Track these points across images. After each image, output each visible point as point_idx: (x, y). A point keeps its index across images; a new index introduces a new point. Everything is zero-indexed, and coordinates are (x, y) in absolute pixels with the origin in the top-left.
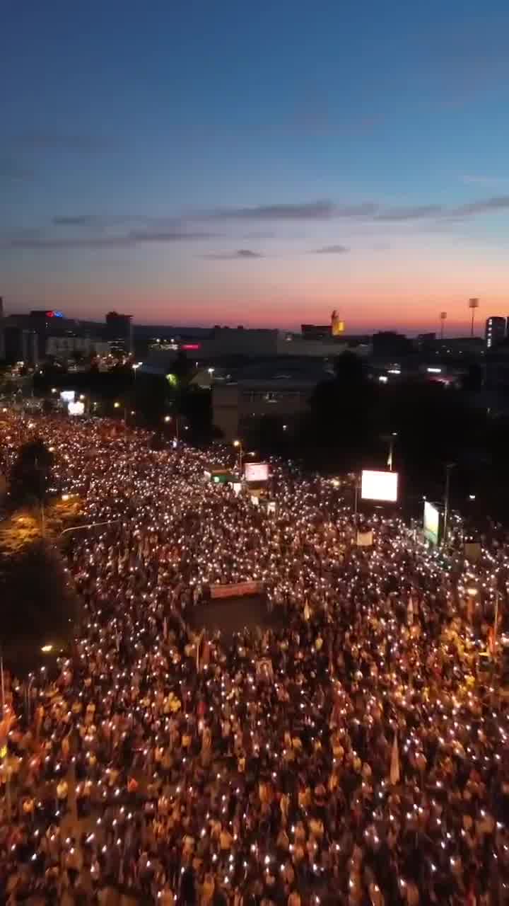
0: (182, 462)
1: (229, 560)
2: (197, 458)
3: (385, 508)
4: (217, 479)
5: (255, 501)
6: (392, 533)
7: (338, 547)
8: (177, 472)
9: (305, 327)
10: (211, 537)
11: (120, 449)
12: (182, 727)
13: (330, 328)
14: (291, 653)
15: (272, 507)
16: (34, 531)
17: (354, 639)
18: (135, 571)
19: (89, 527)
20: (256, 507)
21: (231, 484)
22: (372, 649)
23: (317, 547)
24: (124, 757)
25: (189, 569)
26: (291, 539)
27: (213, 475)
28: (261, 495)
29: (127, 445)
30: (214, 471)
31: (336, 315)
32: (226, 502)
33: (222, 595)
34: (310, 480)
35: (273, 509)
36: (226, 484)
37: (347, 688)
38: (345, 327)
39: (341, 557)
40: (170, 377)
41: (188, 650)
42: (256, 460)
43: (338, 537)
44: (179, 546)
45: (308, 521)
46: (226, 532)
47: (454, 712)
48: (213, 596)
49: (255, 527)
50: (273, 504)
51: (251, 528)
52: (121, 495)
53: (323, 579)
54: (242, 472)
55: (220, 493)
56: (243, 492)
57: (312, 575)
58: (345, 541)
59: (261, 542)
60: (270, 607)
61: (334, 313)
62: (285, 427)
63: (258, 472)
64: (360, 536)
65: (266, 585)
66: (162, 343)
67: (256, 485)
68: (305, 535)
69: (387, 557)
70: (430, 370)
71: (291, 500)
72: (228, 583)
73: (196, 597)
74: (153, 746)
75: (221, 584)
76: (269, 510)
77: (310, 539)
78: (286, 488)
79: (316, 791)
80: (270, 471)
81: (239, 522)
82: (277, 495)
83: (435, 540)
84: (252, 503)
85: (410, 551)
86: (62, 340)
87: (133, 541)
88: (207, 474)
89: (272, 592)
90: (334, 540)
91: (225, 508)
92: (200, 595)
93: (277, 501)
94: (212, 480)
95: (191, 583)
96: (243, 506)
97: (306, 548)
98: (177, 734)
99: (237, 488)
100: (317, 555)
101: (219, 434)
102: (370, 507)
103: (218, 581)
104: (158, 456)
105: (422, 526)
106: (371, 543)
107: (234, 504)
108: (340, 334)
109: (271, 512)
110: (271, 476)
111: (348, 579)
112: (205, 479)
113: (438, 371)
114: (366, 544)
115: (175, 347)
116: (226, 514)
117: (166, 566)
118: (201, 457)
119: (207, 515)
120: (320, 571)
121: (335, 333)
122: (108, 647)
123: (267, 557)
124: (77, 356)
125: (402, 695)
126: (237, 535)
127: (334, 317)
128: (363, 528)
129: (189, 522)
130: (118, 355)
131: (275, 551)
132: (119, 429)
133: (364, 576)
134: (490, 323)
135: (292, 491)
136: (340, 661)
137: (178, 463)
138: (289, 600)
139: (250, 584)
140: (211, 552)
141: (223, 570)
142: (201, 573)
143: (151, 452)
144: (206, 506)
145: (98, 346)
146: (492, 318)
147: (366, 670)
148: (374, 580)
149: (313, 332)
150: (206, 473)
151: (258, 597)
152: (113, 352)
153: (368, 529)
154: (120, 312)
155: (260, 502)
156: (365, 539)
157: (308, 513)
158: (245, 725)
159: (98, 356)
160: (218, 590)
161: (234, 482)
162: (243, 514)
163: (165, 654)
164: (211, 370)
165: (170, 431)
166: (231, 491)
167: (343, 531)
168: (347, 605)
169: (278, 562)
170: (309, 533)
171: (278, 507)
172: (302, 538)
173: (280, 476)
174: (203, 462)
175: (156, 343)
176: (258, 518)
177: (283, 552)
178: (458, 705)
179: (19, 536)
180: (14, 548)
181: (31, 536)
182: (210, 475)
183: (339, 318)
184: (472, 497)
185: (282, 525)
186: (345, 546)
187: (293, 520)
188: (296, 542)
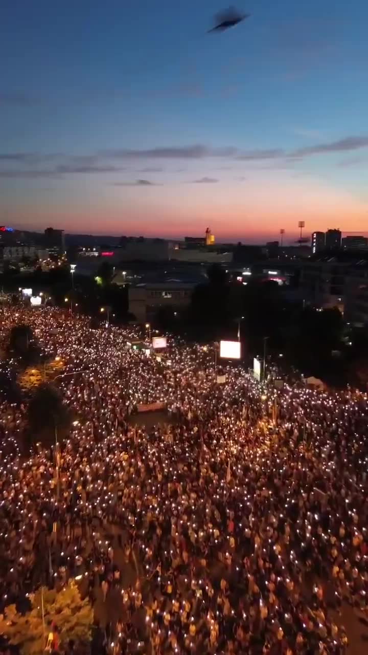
0: (112, 336)
1: (146, 392)
2: (121, 334)
3: (234, 363)
4: (135, 347)
5: (159, 359)
6: (237, 376)
7: (206, 384)
8: (109, 343)
9: (187, 239)
10: (135, 380)
12: (130, 465)
13: (205, 239)
14: (181, 434)
16: (39, 377)
17: (213, 427)
18: (94, 399)
19: (63, 376)
20: (159, 363)
21: (144, 350)
22: (222, 432)
23: (195, 384)
25: (124, 397)
26: (180, 380)
27: (133, 345)
28: (163, 356)
29: (74, 325)
30: (133, 343)
31: (209, 230)
32: (142, 361)
33: (144, 410)
34: (191, 347)
36: (140, 350)
37: (208, 447)
38: (215, 239)
39: (208, 389)
40: (98, 279)
41: (129, 435)
42: (159, 335)
43: (207, 379)
45: (190, 371)
46: (143, 377)
47: (258, 455)
48: (139, 410)
49: (160, 374)
50: (170, 361)
51: (158, 375)
52: (77, 358)
53: (198, 400)
54: (151, 342)
55: (137, 355)
56: (151, 355)
57: (192, 398)
58: (211, 380)
59: (164, 382)
60: (170, 414)
61: (208, 229)
62: (175, 313)
63: (160, 342)
64: (218, 378)
65: (167, 404)
66: (86, 251)
67: (159, 350)
68: (188, 378)
69: (233, 389)
70: (270, 273)
71: (180, 359)
72: (147, 404)
73: (130, 411)
74: (118, 472)
75: (143, 404)
77: (191, 380)
78: (177, 352)
79: (194, 484)
81: (151, 372)
82: (172, 356)
84: (157, 361)
85: (246, 385)
86: (14, 249)
89: (170, 408)
90: (205, 380)
91: (141, 364)
92: (132, 410)
93: (172, 359)
95: (127, 404)
96: (152, 363)
97: (189, 385)
98: (128, 467)
99: (148, 352)
100: (195, 389)
101: (132, 317)
102: (225, 362)
103: (141, 403)
104: (95, 333)
105: (253, 372)
106: (225, 381)
107: (146, 362)
108: (212, 244)
109: (168, 366)
110: (168, 345)
111: (211, 400)
112: (127, 347)
113: (275, 273)
114: (222, 382)
115: (96, 254)
116: (142, 367)
117: (112, 396)
118: (123, 333)
119: (131, 368)
120: (196, 397)
121: (209, 242)
122: (88, 434)
123: (167, 390)
124: (26, 260)
125: (234, 450)
126: (150, 379)
127: (207, 232)
128: (220, 373)
129: (121, 373)
130: (54, 259)
132: (67, 316)
133: (219, 399)
134: (315, 236)
135: (181, 354)
136: (206, 436)
137: (109, 337)
138: (180, 411)
140: (136, 388)
141: (143, 397)
142: (132, 399)
143: (90, 330)
144: (130, 363)
145: (40, 252)
146: (315, 233)
147: (218, 440)
148: (225, 400)
149: (195, 243)
150: (128, 343)
151: (163, 410)
152: (52, 257)
153: (224, 374)
154: (55, 228)
155: (162, 360)
156: (221, 379)
157: (190, 366)
158: (161, 463)
159: (40, 260)
160: (142, 408)
161: (146, 349)
162: (152, 367)
163: (118, 436)
164: (124, 273)
165: (103, 317)
166: (144, 354)
167: (210, 376)
168: (210, 412)
169: (174, 393)
170: (191, 377)
171: (172, 363)
172: (187, 380)
173: (173, 345)
174: (124, 337)
175: (82, 250)
176: (161, 369)
177: (176, 387)
178: (260, 452)
179: (30, 380)
180: (28, 387)
181: (37, 380)
182: (130, 344)
183: (211, 232)
184: (281, 355)
185: (175, 373)
186: (210, 384)
187: (182, 370)
188: (183, 382)
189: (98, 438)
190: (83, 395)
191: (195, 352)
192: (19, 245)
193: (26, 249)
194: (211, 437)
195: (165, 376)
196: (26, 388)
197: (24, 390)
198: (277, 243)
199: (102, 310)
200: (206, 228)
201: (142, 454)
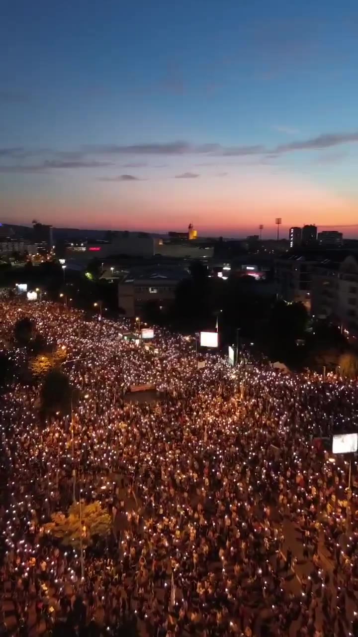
0: (104, 328)
1: (138, 376)
4: (126, 338)
5: (147, 348)
6: (214, 362)
7: (189, 368)
8: (102, 334)
9: (172, 234)
10: (127, 366)
11: (65, 321)
12: (128, 431)
13: (187, 234)
14: (168, 409)
16: (48, 363)
17: (194, 403)
18: (94, 382)
19: (65, 363)
20: (148, 351)
21: (134, 340)
22: (200, 406)
23: (179, 369)
24: (109, 440)
27: (124, 336)
28: (151, 345)
29: (69, 318)
30: (124, 334)
31: (191, 226)
32: (133, 350)
33: (137, 390)
34: (175, 337)
37: (190, 418)
38: (198, 234)
39: (190, 372)
40: (88, 275)
41: (125, 409)
42: (147, 327)
43: (189, 364)
44: (113, 370)
45: (174, 358)
46: (134, 364)
47: (229, 423)
48: (132, 391)
49: (148, 361)
50: (157, 349)
51: (147, 362)
52: (75, 348)
53: (181, 382)
54: (140, 333)
55: (128, 345)
57: (177, 381)
58: (192, 365)
59: (152, 367)
60: (158, 393)
61: (190, 224)
62: (161, 307)
64: (199, 363)
65: (156, 385)
66: (75, 246)
67: (147, 340)
69: (211, 373)
70: (248, 268)
71: (166, 348)
72: (139, 385)
73: (124, 391)
74: (118, 436)
77: (175, 366)
78: (163, 342)
81: (141, 359)
82: (159, 345)
83: (233, 364)
84: (146, 350)
85: (222, 369)
87: (89, 369)
89: (158, 388)
90: (187, 366)
91: (132, 352)
92: (126, 391)
93: (159, 348)
94: (123, 338)
95: (122, 385)
96: (141, 351)
97: (174, 370)
98: (126, 433)
99: (137, 342)
100: (179, 373)
101: (123, 312)
102: (205, 350)
103: (134, 384)
104: (89, 325)
105: (228, 358)
106: (204, 366)
107: (137, 350)
108: (195, 238)
109: (156, 354)
110: (155, 335)
111: (193, 382)
112: (118, 338)
113: (252, 268)
115: (84, 249)
116: (133, 355)
117: (109, 379)
118: (114, 325)
119: (123, 356)
120: (180, 379)
121: (191, 238)
122: (91, 409)
123: (155, 374)
125: (211, 419)
126: (140, 366)
127: (190, 227)
128: (201, 359)
130: (43, 253)
131: (159, 371)
134: (292, 232)
135: (167, 344)
137: (102, 329)
138: (166, 391)
139: (149, 385)
140: (129, 372)
141: (136, 380)
142: (126, 381)
143: (84, 322)
144: (122, 351)
145: (29, 247)
146: (292, 228)
147: (198, 412)
148: (204, 382)
149: (177, 238)
150: (119, 334)
151: (153, 391)
152: (40, 251)
155: (150, 349)
156: (201, 365)
157: (174, 354)
159: (30, 255)
160: (134, 388)
161: (135, 339)
162: (142, 356)
164: (112, 269)
165: (96, 311)
166: (134, 344)
167: (191, 362)
168: (192, 391)
169: (161, 376)
170: (175, 363)
171: (159, 351)
173: (160, 335)
174: (115, 328)
175: (70, 246)
176: (149, 356)
178: (231, 421)
179: (40, 366)
180: (38, 371)
181: (46, 366)
182: (122, 335)
183: (194, 228)
184: (252, 344)
185: (161, 360)
186: (192, 368)
187: (167, 357)
188: (169, 367)
189: (100, 412)
190: (84, 378)
191: (178, 341)
192: (9, 241)
193: (16, 244)
194: (192, 410)
195: (153, 363)
196: (36, 372)
197: (34, 374)
198: (257, 237)
199: (95, 304)
200: (189, 224)
201: (137, 423)
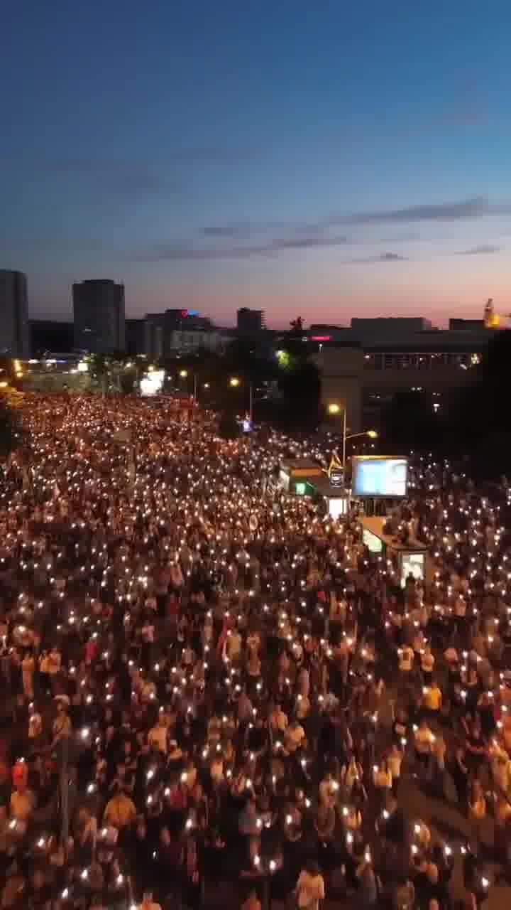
4: (301, 488)
5: (373, 542)
13: (483, 322)
15: (413, 566)
20: (374, 561)
21: (327, 499)
27: (296, 481)
30: (300, 473)
35: (418, 573)
40: (281, 354)
50: (419, 558)
62: (436, 405)
67: (376, 505)
76: (406, 574)
80: (411, 475)
88: (284, 476)
93: (428, 551)
99: (337, 508)
109: (411, 579)
110: (413, 485)
154: (252, 308)
161: (332, 496)
166: (322, 514)
